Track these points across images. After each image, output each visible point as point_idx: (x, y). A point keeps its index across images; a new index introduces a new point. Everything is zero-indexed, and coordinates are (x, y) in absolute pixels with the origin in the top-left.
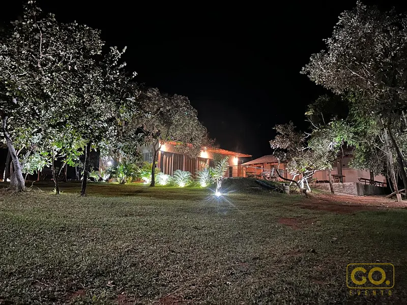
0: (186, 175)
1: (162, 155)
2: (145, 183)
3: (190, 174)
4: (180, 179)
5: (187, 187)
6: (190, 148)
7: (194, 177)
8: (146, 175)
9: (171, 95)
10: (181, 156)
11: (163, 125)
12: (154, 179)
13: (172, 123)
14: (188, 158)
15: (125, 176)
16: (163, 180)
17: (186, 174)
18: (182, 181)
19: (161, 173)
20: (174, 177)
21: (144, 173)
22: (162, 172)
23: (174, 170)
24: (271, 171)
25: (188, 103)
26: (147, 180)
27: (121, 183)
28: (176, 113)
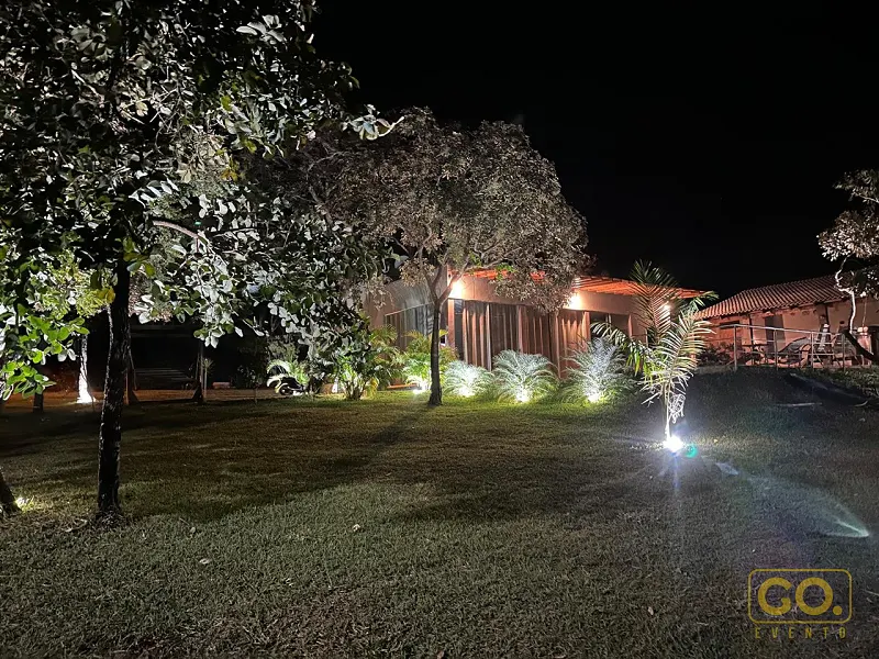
0: (533, 366)
1: (458, 310)
2: (416, 392)
3: (544, 361)
4: (516, 379)
5: (540, 402)
6: (539, 285)
7: (562, 372)
8: (418, 369)
9: (470, 125)
10: (510, 309)
11: (450, 215)
12: (438, 380)
13: (479, 207)
14: (531, 312)
15: (358, 378)
16: (465, 381)
17: (532, 364)
18: (523, 384)
19: (458, 363)
20: (498, 374)
21: (414, 363)
22: (462, 358)
23: (496, 352)
24: (820, 336)
25: (524, 144)
26: (419, 384)
27: (350, 398)
28: (490, 172)
